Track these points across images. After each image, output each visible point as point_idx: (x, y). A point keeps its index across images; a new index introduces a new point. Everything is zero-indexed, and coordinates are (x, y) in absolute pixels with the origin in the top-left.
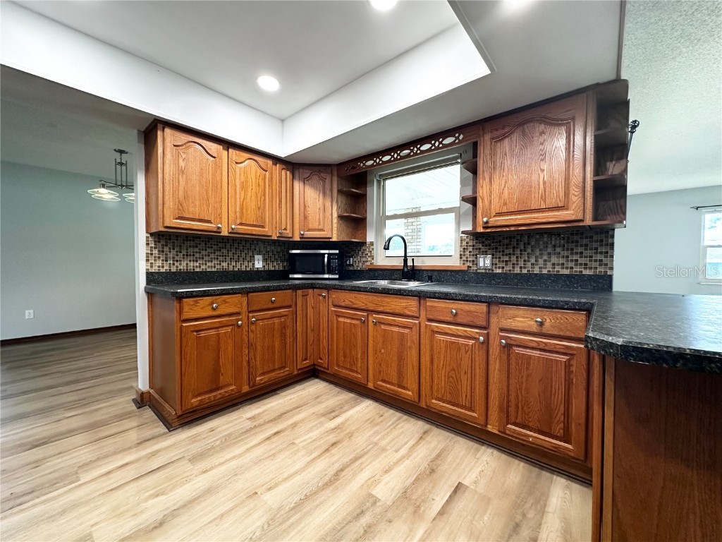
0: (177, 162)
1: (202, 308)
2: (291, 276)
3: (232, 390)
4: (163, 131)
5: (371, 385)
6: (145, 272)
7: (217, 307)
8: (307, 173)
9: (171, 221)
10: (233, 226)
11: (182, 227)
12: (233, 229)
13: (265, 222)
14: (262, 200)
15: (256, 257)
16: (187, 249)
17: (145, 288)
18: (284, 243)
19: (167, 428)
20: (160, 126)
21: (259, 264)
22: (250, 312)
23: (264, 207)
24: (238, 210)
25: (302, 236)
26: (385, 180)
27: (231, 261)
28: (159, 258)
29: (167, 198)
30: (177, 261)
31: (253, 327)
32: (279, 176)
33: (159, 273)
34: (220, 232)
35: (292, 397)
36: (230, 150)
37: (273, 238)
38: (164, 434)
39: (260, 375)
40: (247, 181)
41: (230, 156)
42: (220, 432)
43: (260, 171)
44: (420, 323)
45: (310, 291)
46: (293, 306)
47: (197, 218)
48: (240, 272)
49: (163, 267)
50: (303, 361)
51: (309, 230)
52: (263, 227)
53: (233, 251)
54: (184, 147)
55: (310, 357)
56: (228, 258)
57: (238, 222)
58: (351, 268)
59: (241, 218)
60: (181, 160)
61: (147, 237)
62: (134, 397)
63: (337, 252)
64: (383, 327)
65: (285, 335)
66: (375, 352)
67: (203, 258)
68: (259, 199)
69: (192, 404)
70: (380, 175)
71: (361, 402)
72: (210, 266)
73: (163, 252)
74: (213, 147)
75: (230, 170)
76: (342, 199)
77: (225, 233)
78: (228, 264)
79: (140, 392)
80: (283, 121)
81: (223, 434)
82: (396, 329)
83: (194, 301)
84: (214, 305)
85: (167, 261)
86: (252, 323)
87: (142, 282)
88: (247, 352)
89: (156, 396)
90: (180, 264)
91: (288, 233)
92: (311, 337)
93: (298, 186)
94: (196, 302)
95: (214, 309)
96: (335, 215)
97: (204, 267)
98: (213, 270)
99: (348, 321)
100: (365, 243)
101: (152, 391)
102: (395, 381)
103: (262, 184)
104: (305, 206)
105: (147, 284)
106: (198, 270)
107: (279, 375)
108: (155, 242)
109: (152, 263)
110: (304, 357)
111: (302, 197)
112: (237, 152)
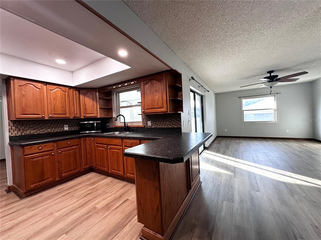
0: (21, 92)
1: (34, 150)
2: (81, 132)
3: (51, 180)
4: (13, 80)
5: (110, 172)
6: (8, 136)
7: (41, 149)
8: (85, 91)
9: (19, 116)
10: (50, 115)
11: (25, 117)
12: (50, 116)
13: (66, 112)
14: (64, 104)
15: (65, 126)
16: (30, 125)
17: (9, 143)
18: (76, 119)
19: (20, 198)
20: (12, 79)
21: (66, 128)
22: (58, 149)
23: (66, 107)
24: (53, 108)
25: (84, 116)
26: (119, 93)
27: (52, 128)
28: (15, 130)
29: (16, 107)
30: (25, 131)
31: (60, 155)
32: (72, 94)
33: (16, 136)
34: (44, 118)
35: (79, 180)
36: (47, 85)
37: (71, 118)
38: (18, 200)
39: (64, 173)
40: (56, 97)
41: (47, 88)
42: (44, 196)
43: (62, 92)
44: (123, 147)
45: (87, 138)
46: (80, 145)
47: (32, 113)
48: (57, 132)
49: (18, 134)
50: (85, 166)
51: (87, 114)
52: (65, 114)
53: (53, 124)
54: (24, 86)
55: (89, 164)
56: (51, 127)
57: (53, 113)
58: (108, 127)
59: (54, 112)
60: (23, 92)
61: (9, 122)
62: (6, 189)
63: (100, 122)
64: (112, 150)
65: (76, 156)
66: (110, 159)
67: (38, 128)
68: (63, 103)
69: (31, 187)
70: (116, 92)
71: (107, 178)
72: (42, 131)
73: (17, 127)
74: (39, 85)
75: (48, 93)
76: (102, 101)
77: (47, 118)
78: (51, 130)
79: (8, 186)
80: (72, 72)
81: (45, 197)
82: (116, 150)
83: (30, 147)
84: (40, 148)
85: (19, 131)
86: (59, 153)
87: (7, 141)
88: (57, 165)
89: (16, 187)
90: (27, 132)
91: (78, 115)
92: (89, 156)
93: (82, 97)
94: (31, 147)
95: (40, 149)
96: (98, 107)
97: (39, 132)
98: (43, 133)
99: (101, 149)
100: (112, 118)
101: (14, 185)
102: (116, 169)
103: (64, 97)
104: (85, 105)
105: (10, 141)
106: (36, 133)
107: (73, 172)
108: (13, 124)
109: (12, 133)
110: (86, 164)
111: (84, 101)
112: (51, 86)
